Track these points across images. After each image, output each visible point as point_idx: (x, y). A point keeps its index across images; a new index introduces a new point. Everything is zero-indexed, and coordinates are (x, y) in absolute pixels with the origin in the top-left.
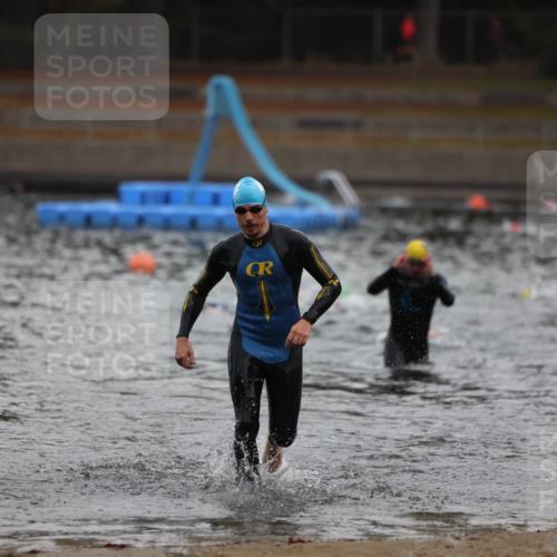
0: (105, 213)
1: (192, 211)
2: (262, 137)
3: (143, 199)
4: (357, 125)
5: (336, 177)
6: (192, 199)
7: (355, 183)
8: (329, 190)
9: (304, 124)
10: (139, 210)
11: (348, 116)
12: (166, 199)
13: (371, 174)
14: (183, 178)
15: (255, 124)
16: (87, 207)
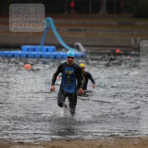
0: (18, 54)
1: (41, 53)
2: (59, 33)
3: (28, 50)
4: (84, 30)
5: (79, 44)
6: (41, 50)
7: (84, 46)
8: (77, 48)
9: (71, 30)
10: (27, 53)
11: (82, 28)
12: (34, 50)
13: (89, 44)
14: (39, 44)
15: (57, 30)
16: (13, 52)
